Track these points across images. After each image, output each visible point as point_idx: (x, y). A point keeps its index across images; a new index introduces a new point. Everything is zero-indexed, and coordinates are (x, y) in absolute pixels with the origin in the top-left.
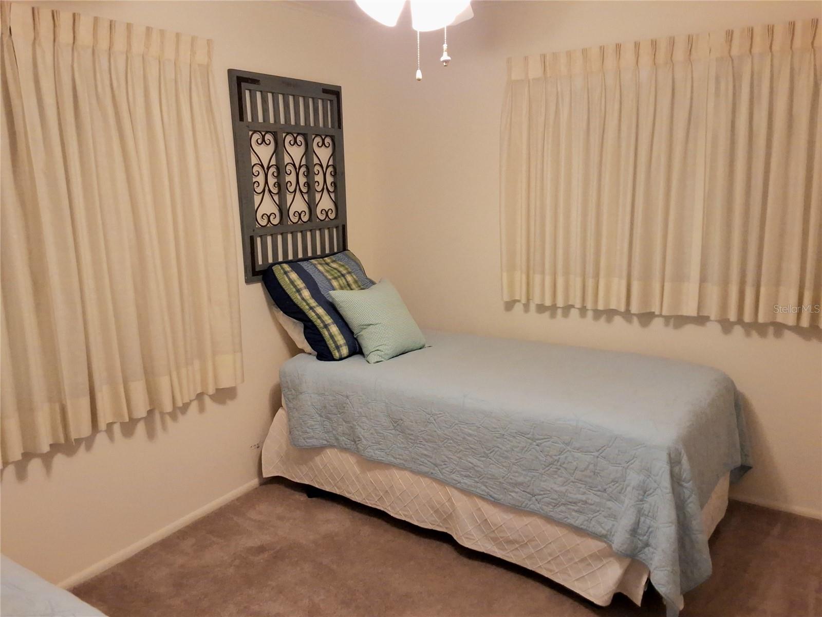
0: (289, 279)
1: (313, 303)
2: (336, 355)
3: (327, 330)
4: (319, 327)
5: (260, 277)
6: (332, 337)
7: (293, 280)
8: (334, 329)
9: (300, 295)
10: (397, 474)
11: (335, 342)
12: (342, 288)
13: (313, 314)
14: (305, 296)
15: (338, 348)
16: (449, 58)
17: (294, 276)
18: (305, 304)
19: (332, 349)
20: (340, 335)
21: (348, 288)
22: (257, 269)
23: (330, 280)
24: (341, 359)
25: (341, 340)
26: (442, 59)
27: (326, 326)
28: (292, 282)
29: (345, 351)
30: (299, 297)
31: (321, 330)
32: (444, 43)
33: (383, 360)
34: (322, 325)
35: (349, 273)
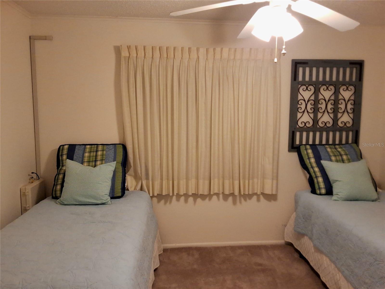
0: (307, 152)
1: (314, 165)
2: (318, 192)
3: (316, 179)
4: (313, 177)
5: (296, 150)
6: (318, 183)
7: (308, 153)
8: (320, 179)
9: (309, 160)
10: (325, 258)
11: (319, 186)
12: (337, 161)
13: (312, 170)
14: (312, 161)
15: (320, 189)
16: (285, 52)
17: (310, 151)
18: (310, 164)
19: (316, 189)
20: (323, 183)
21: (342, 162)
22: (295, 146)
23: (331, 156)
24: (321, 194)
25: (322, 185)
26: (282, 52)
27: (316, 177)
28: (308, 154)
29: (323, 191)
30: (308, 161)
31: (314, 178)
32: (283, 45)
33: (339, 200)
34: (314, 176)
35: (346, 154)
